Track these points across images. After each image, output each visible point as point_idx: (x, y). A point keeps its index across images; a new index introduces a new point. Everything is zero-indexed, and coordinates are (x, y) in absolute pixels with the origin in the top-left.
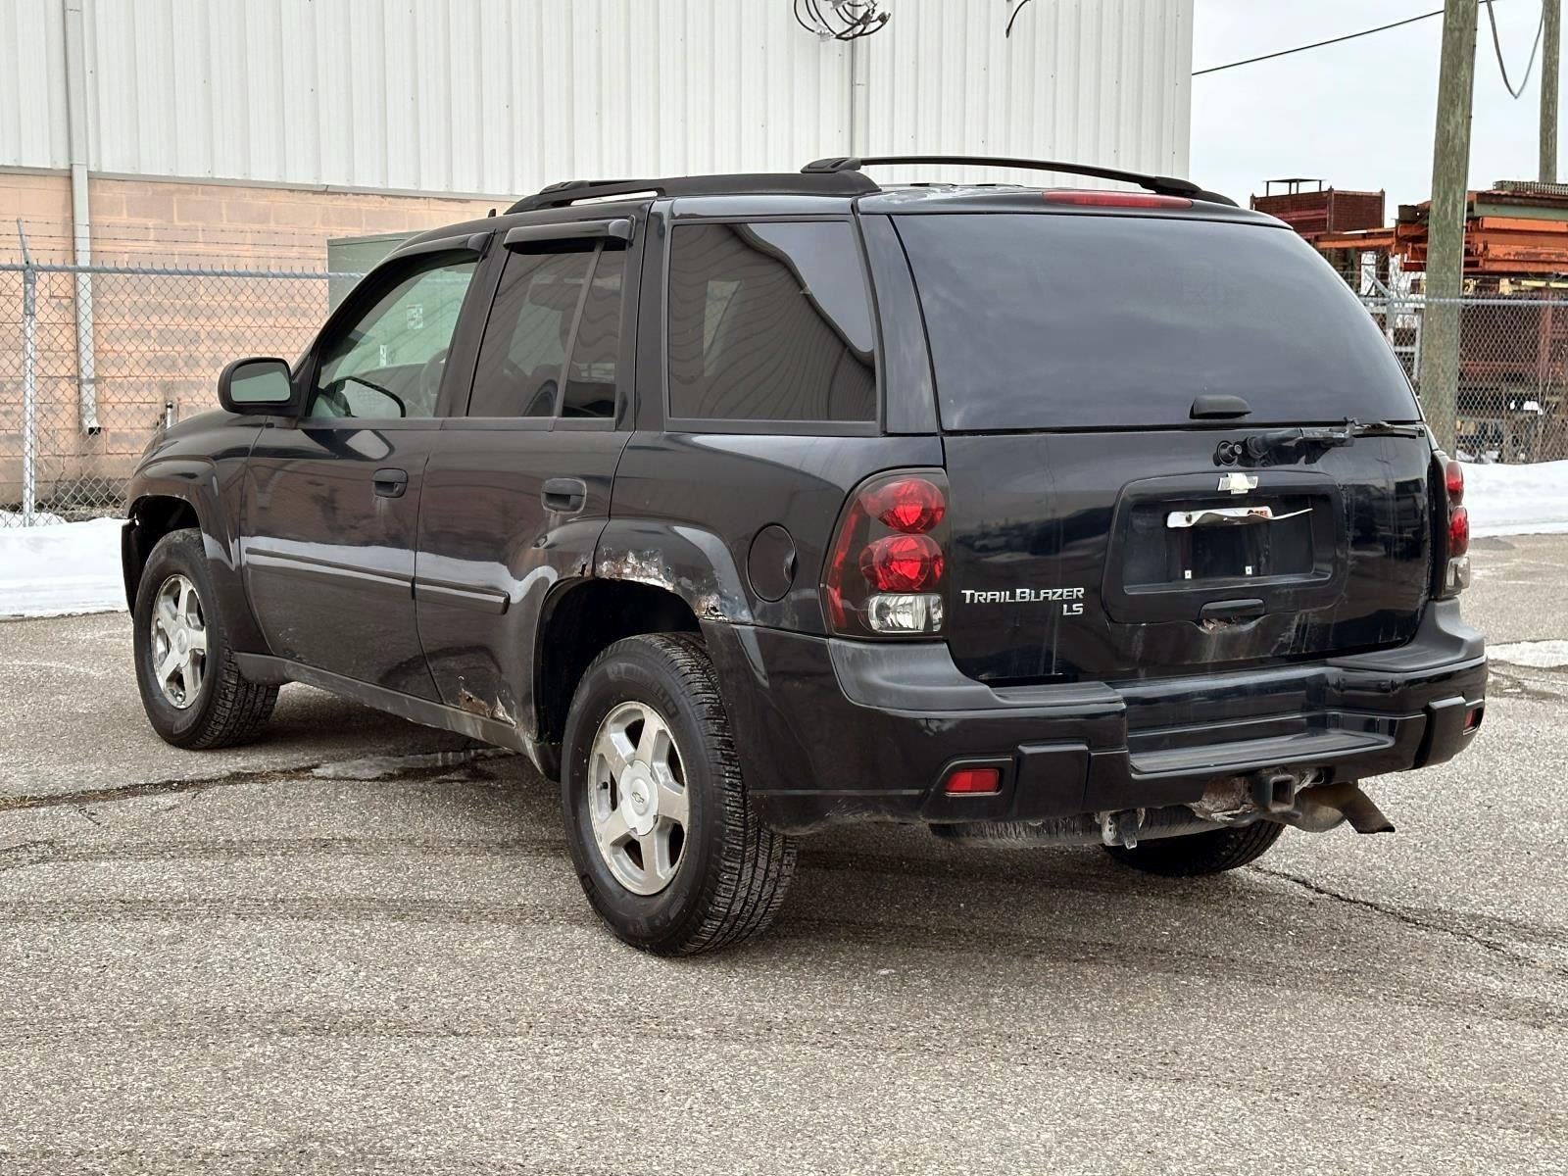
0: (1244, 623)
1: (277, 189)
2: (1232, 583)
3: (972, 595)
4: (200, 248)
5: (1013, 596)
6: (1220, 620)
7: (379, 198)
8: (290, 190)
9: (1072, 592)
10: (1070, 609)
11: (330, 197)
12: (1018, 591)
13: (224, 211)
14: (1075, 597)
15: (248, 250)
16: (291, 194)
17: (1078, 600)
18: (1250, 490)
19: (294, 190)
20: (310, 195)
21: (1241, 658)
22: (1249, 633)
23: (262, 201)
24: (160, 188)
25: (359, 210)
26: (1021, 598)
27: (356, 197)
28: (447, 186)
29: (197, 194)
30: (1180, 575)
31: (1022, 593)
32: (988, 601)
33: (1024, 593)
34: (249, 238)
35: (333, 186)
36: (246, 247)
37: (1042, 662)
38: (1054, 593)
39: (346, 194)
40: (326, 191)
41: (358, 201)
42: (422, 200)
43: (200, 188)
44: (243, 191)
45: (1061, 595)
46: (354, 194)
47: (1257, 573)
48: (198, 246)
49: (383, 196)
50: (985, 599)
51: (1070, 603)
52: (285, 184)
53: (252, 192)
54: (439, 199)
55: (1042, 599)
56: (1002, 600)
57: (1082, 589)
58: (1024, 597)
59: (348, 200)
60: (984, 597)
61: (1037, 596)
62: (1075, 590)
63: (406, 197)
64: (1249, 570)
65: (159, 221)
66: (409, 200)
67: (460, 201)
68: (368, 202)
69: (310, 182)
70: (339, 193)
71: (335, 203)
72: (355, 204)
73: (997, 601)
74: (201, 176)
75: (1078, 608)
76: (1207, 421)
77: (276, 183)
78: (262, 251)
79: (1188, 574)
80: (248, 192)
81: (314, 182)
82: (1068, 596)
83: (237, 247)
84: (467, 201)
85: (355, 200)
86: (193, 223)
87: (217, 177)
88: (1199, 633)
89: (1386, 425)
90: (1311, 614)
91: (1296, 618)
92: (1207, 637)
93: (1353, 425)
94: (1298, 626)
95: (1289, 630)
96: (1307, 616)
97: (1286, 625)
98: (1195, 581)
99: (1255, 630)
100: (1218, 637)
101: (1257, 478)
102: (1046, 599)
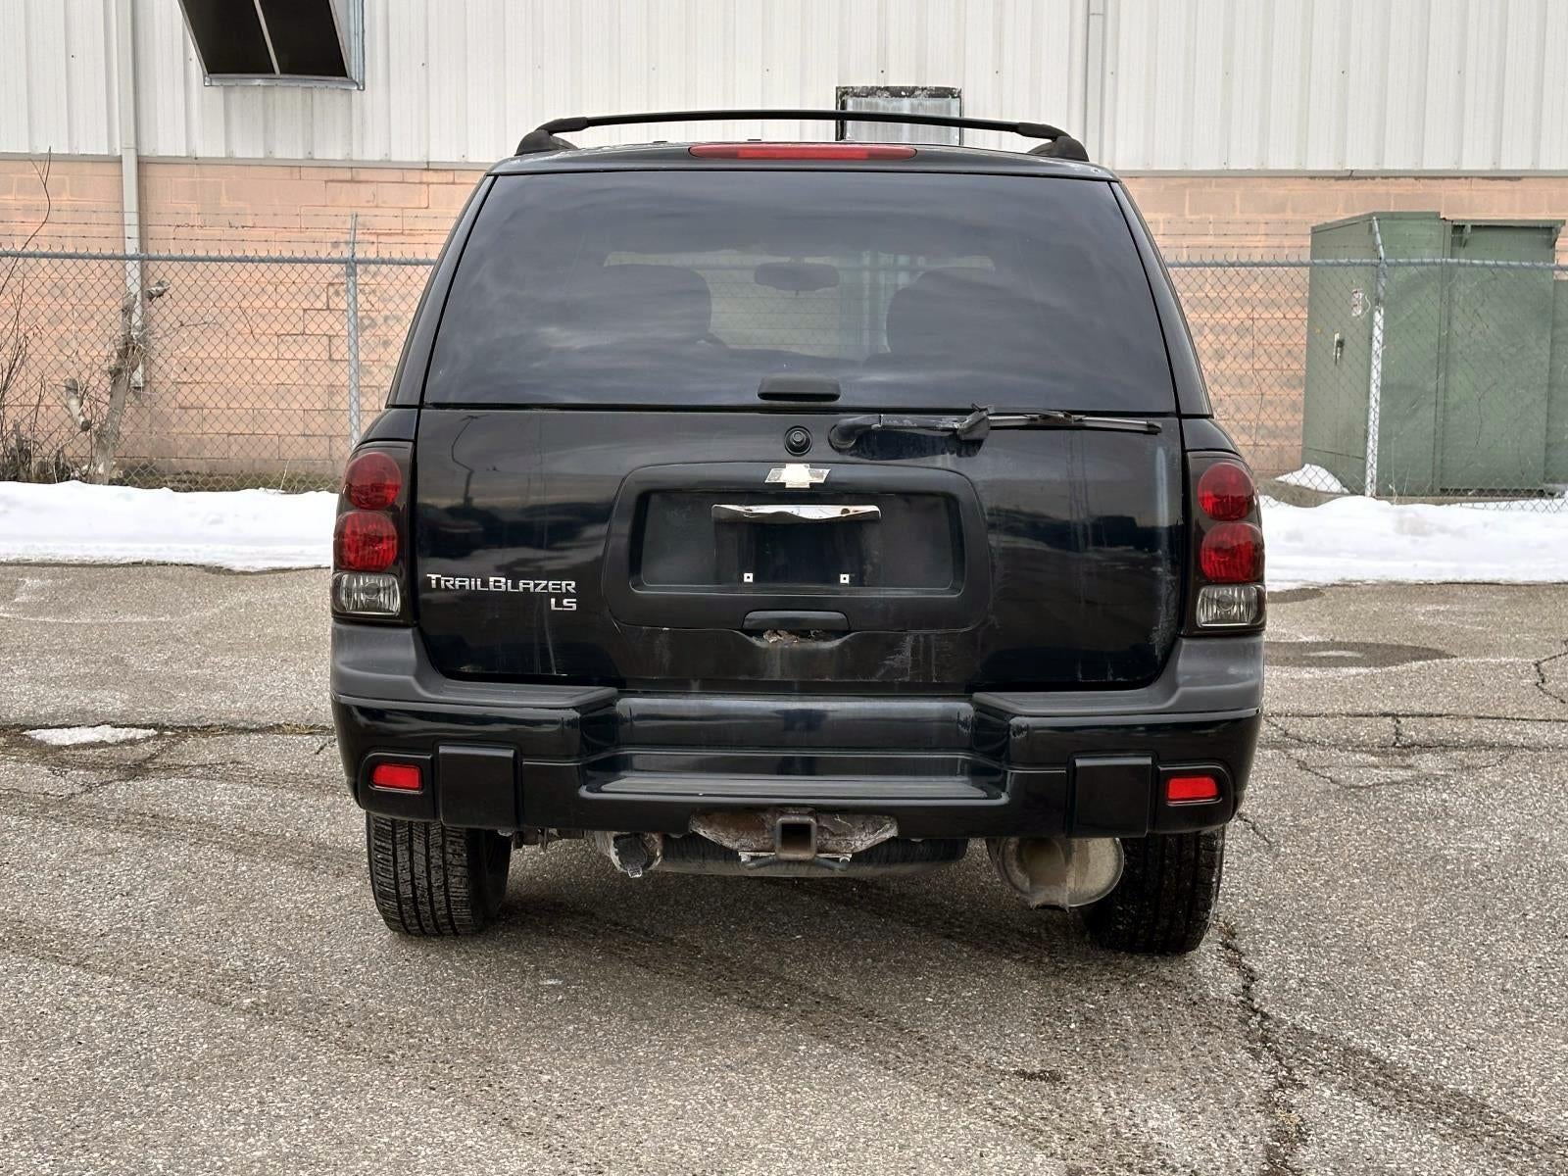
0: (826, 640)
1: (1296, 177)
3: (438, 580)
4: (1210, 240)
5: (485, 584)
6: (791, 633)
7: (1413, 180)
8: (1311, 178)
9: (560, 585)
10: (559, 604)
11: (1357, 181)
12: (492, 579)
13: (1238, 202)
14: (564, 590)
15: (1260, 241)
16: (1312, 181)
17: (568, 595)
18: (812, 484)
19: (1315, 177)
20: (1332, 181)
21: (827, 679)
22: (831, 651)
23: (1280, 191)
24: (1173, 182)
25: (1388, 194)
26: (495, 587)
27: (1385, 181)
28: (1495, 164)
29: (1210, 186)
31: (495, 581)
32: (457, 587)
33: (500, 582)
34: (1262, 229)
35: (1358, 171)
36: (1258, 238)
38: (536, 586)
39: (1373, 178)
40: (1351, 176)
41: (1387, 185)
42: (1463, 180)
43: (1214, 180)
44: (1259, 181)
45: (546, 587)
46: (1382, 178)
47: (856, 582)
48: (1209, 238)
49: (1416, 178)
50: (453, 585)
51: (559, 598)
52: (1305, 171)
53: (1269, 181)
54: (1484, 178)
55: (521, 589)
56: (473, 588)
57: (573, 584)
58: (500, 587)
59: (1377, 184)
60: (452, 582)
61: (515, 586)
62: (564, 583)
63: (1443, 178)
64: (845, 579)
65: (1169, 215)
66: (1447, 181)
67: (1510, 179)
68: (1399, 185)
69: (1331, 167)
70: (1366, 178)
71: (1360, 188)
72: (1384, 188)
73: (467, 587)
74: (1215, 168)
75: (570, 603)
77: (1296, 171)
78: (1275, 241)
79: (748, 577)
80: (1264, 181)
81: (1338, 168)
82: (553, 589)
83: (1249, 238)
84: (1519, 178)
85: (1383, 184)
86: (1203, 215)
87: (1232, 168)
88: (753, 646)
89: (1061, 415)
90: (933, 637)
91: (909, 640)
92: (766, 650)
93: (984, 414)
94: (914, 651)
95: (899, 652)
96: (926, 636)
97: (893, 647)
98: (758, 585)
99: (840, 648)
100: (783, 650)
101: (827, 471)
102: (526, 590)
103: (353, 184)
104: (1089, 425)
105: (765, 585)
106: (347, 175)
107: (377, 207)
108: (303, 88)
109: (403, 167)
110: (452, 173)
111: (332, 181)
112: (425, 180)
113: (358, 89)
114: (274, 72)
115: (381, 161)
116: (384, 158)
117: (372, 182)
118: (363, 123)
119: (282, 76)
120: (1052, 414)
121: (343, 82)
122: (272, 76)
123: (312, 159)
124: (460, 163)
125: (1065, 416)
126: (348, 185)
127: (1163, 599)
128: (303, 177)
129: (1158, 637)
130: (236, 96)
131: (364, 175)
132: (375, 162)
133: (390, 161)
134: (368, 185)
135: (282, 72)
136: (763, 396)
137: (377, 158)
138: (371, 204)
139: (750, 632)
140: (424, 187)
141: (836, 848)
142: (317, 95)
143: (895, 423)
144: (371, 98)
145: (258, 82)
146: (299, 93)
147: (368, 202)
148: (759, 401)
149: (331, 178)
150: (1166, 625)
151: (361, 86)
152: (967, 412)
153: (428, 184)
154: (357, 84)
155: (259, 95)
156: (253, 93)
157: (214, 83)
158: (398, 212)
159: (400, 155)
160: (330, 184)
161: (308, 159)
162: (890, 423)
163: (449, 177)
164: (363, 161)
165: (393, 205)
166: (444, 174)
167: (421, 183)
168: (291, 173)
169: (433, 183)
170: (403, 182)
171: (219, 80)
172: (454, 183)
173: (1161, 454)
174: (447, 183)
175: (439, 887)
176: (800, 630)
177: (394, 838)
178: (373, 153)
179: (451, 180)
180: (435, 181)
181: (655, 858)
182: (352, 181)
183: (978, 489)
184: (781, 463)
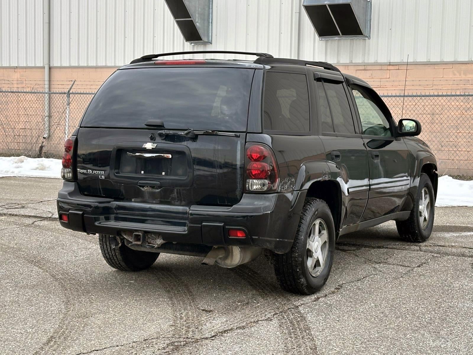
0: (157, 189)
2: (156, 176)
5: (87, 172)
6: (150, 187)
10: (101, 177)
12: (88, 170)
14: (102, 174)
18: (152, 148)
22: (158, 192)
30: (140, 172)
37: (98, 191)
45: (98, 173)
47: (166, 174)
50: (82, 172)
56: (85, 173)
57: (104, 172)
58: (90, 172)
61: (93, 172)
62: (102, 172)
64: (163, 173)
75: (103, 177)
76: (151, 127)
79: (142, 172)
82: (100, 173)
88: (141, 190)
89: (210, 131)
90: (181, 189)
91: (175, 190)
92: (144, 191)
93: (190, 131)
94: (177, 193)
95: (174, 193)
96: (180, 190)
97: (172, 191)
98: (145, 174)
99: (160, 191)
100: (148, 192)
101: (156, 145)
102: (95, 173)
103: (365, 71)
104: (219, 134)
105: (147, 174)
106: (363, 68)
107: (372, 78)
108: (351, 39)
109: (381, 65)
110: (398, 66)
111: (358, 70)
112: (389, 68)
113: (368, 39)
114: (340, 35)
115: (374, 63)
116: (375, 62)
117: (371, 70)
118: (369, 50)
119: (342, 36)
120: (208, 131)
121: (363, 37)
122: (340, 36)
123: (352, 63)
124: (401, 62)
125: (212, 132)
126: (363, 71)
127: (239, 183)
128: (349, 69)
129: (238, 193)
130: (329, 43)
131: (369, 68)
132: (372, 63)
133: (377, 63)
134: (370, 71)
135: (342, 35)
136: (146, 125)
137: (373, 62)
138: (371, 77)
139: (140, 186)
140: (388, 71)
141: (153, 243)
142: (355, 41)
143: (168, 132)
144: (372, 42)
145: (337, 38)
146: (349, 41)
147: (369, 77)
148: (146, 127)
149: (358, 69)
150: (240, 189)
151: (369, 38)
152: (186, 130)
153: (390, 70)
154: (368, 37)
155: (336, 42)
156: (335, 42)
157: (323, 39)
158: (379, 80)
159: (380, 60)
160: (357, 71)
161: (351, 63)
162: (167, 132)
163: (397, 67)
164: (368, 63)
165: (378, 78)
166: (395, 66)
167: (387, 70)
168: (345, 68)
169: (391, 70)
170: (381, 70)
171: (324, 39)
172: (398, 69)
173: (239, 142)
174: (396, 70)
175: (114, 255)
176: (153, 187)
177: (102, 241)
178: (372, 60)
179: (397, 68)
180: (392, 69)
181: (119, 243)
182: (365, 70)
183: (191, 150)
184: (146, 142)
